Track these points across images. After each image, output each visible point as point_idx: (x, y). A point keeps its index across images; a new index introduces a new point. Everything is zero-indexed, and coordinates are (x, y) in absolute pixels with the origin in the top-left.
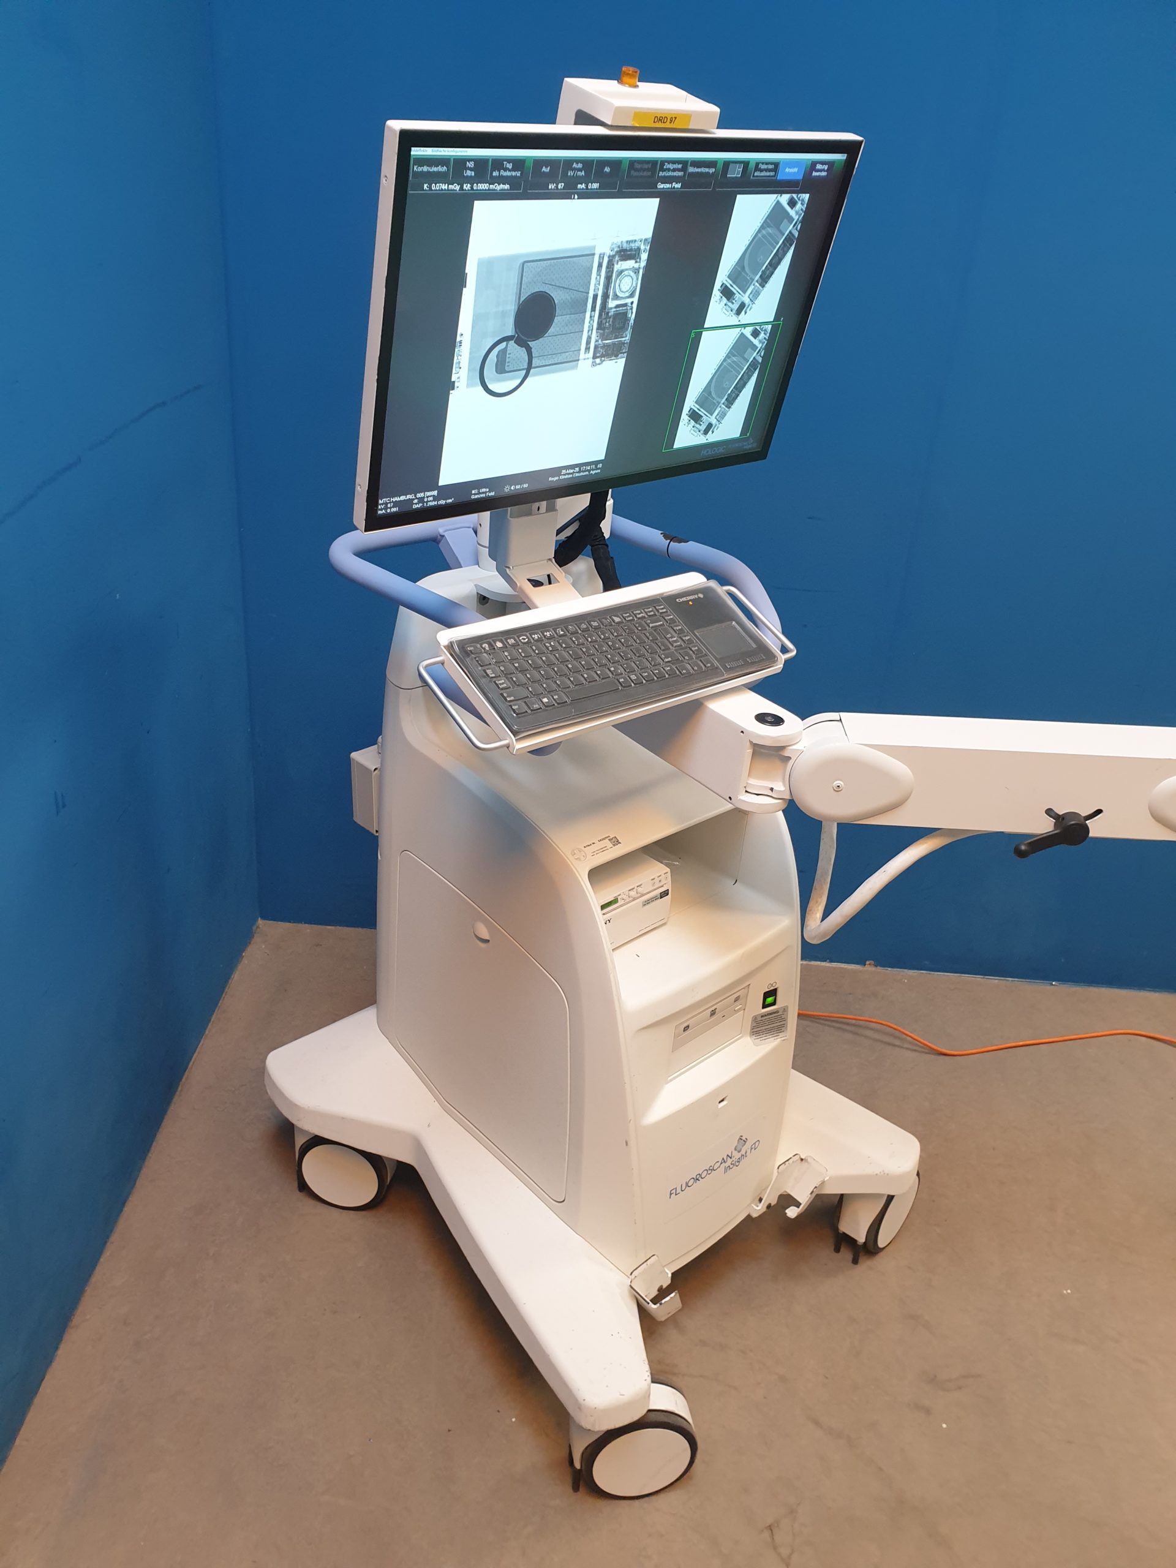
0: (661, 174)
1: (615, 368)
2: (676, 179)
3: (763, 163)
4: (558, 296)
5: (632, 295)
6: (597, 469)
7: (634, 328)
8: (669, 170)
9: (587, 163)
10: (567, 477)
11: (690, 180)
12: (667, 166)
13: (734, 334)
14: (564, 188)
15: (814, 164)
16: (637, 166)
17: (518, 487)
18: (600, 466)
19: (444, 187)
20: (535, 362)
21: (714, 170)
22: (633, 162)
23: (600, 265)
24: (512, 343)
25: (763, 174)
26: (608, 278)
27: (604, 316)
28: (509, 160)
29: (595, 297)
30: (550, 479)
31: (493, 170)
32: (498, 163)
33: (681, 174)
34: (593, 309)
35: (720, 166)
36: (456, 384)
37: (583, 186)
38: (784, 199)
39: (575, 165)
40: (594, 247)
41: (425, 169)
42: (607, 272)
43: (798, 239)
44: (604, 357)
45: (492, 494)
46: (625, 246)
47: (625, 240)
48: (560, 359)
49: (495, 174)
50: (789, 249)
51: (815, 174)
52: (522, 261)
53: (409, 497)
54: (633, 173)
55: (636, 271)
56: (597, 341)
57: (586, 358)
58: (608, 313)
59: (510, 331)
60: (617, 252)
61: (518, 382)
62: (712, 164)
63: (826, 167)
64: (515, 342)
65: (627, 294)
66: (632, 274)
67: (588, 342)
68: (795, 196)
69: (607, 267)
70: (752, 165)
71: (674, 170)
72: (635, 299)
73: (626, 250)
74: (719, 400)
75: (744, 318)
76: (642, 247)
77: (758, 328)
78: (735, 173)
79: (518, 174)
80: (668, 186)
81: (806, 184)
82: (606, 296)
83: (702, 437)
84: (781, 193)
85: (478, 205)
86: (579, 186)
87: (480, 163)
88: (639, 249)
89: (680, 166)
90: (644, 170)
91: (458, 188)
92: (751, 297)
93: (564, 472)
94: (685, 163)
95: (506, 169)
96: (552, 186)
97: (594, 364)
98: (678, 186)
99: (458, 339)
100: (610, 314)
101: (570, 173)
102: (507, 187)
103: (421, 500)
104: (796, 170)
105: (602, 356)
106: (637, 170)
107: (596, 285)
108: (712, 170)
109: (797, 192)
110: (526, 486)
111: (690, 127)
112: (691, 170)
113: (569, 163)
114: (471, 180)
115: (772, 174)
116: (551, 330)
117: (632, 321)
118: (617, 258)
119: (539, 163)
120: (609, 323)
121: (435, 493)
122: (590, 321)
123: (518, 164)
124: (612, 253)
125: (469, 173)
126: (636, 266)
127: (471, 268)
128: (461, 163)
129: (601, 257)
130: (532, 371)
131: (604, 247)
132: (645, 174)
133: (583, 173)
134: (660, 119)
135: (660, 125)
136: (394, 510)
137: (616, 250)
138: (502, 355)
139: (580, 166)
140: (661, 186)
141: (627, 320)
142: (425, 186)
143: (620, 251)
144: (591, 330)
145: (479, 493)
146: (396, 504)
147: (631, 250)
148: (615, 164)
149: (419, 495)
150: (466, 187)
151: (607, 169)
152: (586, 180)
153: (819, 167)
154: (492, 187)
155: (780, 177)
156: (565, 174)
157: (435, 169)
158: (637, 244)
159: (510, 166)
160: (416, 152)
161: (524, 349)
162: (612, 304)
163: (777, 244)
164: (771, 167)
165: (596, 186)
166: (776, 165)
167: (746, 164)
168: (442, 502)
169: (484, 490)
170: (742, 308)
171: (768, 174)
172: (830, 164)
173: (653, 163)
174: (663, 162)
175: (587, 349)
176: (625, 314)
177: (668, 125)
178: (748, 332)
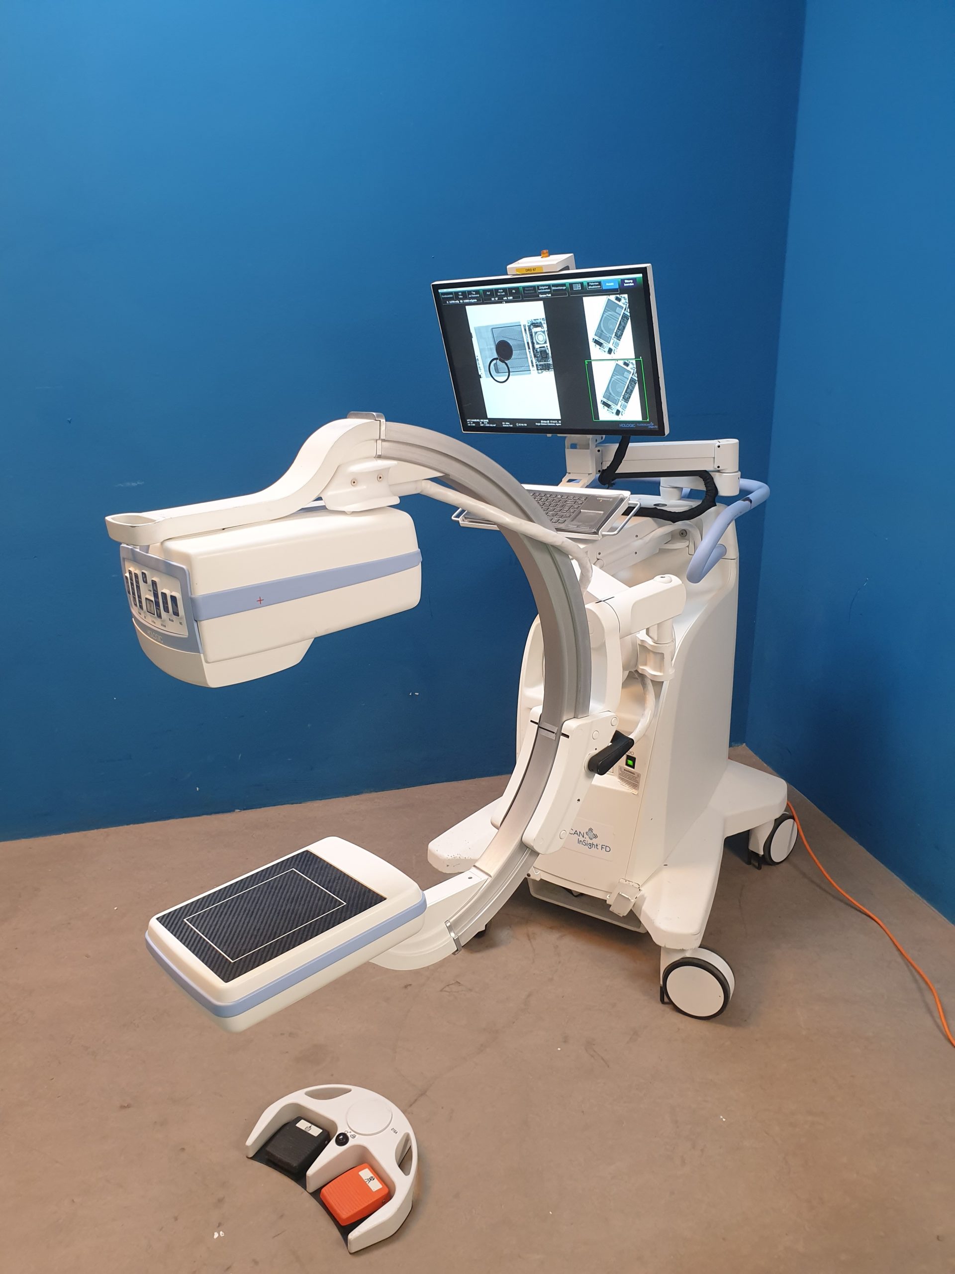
0: (539, 291)
1: (550, 376)
2: (548, 293)
3: (591, 283)
4: (511, 343)
5: (545, 343)
6: (558, 423)
7: (552, 357)
8: (542, 289)
9: (504, 290)
10: (544, 424)
11: (554, 293)
12: (540, 288)
13: (613, 364)
14: (498, 300)
15: (623, 281)
16: (526, 289)
17: (522, 425)
18: (560, 422)
19: (454, 302)
20: (510, 369)
21: (565, 288)
22: (524, 288)
23: (525, 330)
24: (498, 361)
25: (593, 287)
26: (531, 335)
27: (535, 352)
28: (474, 291)
29: (528, 343)
30: (536, 424)
31: (468, 295)
32: (470, 292)
33: (549, 290)
34: (529, 348)
35: (568, 285)
36: (482, 376)
37: (505, 298)
38: (613, 298)
39: (499, 291)
40: (520, 322)
41: (446, 296)
42: (530, 333)
43: (630, 316)
44: (542, 369)
45: (512, 426)
46: (534, 322)
47: (533, 319)
48: (522, 369)
49: (470, 296)
50: (627, 322)
51: (625, 285)
52: (491, 328)
53: (478, 420)
54: (526, 292)
55: (544, 332)
56: (536, 362)
57: (534, 370)
58: (537, 350)
59: (496, 356)
60: (531, 324)
61: (506, 378)
62: (564, 285)
63: (632, 281)
64: (500, 360)
65: (543, 342)
66: (542, 333)
67: (532, 363)
68: (618, 296)
69: (529, 330)
70: (585, 284)
71: (545, 289)
72: (548, 344)
73: (535, 323)
74: (619, 398)
75: (612, 356)
76: (542, 322)
77: (626, 361)
78: (579, 287)
79: (478, 295)
80: (545, 296)
81: (621, 289)
82: (533, 343)
83: (617, 416)
84: (609, 295)
85: (467, 307)
86: (504, 298)
87: (463, 293)
88: (541, 323)
89: (547, 287)
90: (530, 290)
91: (458, 302)
92: (614, 345)
93: (542, 421)
94: (549, 286)
95: (473, 294)
96: (493, 299)
97: (539, 373)
98: (550, 295)
99: (477, 358)
100: (538, 351)
101: (499, 294)
102: (476, 300)
103: (483, 423)
104: (612, 284)
105: (541, 369)
106: (527, 290)
107: (527, 338)
108: (564, 288)
109: (619, 294)
110: (526, 425)
111: (544, 271)
112: (553, 288)
113: (497, 290)
114: (461, 299)
115: (599, 287)
116: (513, 357)
117: (550, 355)
118: (532, 327)
119: (485, 291)
120: (541, 355)
121: (487, 421)
122: (530, 354)
123: (477, 292)
124: (529, 325)
125: (460, 297)
126: (543, 330)
127: (472, 331)
128: (457, 293)
129: (524, 326)
130: (511, 373)
131: (525, 321)
132: (531, 292)
133: (504, 293)
134: (528, 270)
135: (529, 272)
136: (474, 425)
137: (530, 323)
138: (496, 365)
139: (502, 291)
140: (541, 296)
141: (547, 354)
142: (447, 302)
143: (532, 324)
144: (531, 357)
145: (505, 424)
146: (474, 422)
147: (537, 323)
148: (517, 289)
149: (482, 420)
150: (461, 301)
151: (514, 291)
152: (506, 295)
153: (626, 281)
154: (470, 301)
155: (604, 288)
156: (497, 295)
157: (448, 296)
158: (538, 321)
159: (474, 293)
160: (440, 291)
161: (504, 364)
162: (537, 346)
163: (618, 319)
164: (598, 283)
165: (511, 298)
166: (600, 283)
167: (582, 284)
168: (491, 425)
169: (507, 423)
170: (610, 351)
171: (597, 287)
172: (634, 280)
173: (534, 287)
174: (538, 286)
175: (533, 366)
176: (545, 351)
177: (533, 272)
178: (621, 363)
